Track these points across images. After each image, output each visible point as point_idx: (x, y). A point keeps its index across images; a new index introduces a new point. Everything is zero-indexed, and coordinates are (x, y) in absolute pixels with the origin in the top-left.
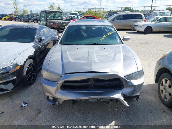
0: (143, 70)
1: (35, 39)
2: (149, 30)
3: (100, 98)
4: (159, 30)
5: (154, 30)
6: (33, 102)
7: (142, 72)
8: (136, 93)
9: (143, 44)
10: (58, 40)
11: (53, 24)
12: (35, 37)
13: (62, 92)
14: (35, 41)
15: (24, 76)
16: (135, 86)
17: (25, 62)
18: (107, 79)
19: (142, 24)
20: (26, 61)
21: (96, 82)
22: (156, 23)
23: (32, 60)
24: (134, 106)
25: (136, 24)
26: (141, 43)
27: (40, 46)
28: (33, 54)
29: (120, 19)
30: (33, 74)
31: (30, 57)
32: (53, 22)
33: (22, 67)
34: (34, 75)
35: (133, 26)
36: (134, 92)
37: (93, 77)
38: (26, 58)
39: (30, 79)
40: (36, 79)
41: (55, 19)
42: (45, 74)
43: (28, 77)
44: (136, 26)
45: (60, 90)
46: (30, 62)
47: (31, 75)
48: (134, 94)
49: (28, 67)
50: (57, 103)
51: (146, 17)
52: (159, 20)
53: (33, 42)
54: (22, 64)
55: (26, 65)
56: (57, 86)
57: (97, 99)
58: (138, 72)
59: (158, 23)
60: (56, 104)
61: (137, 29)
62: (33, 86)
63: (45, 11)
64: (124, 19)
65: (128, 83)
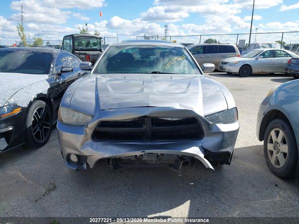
0: (236, 108)
1: (52, 70)
2: (246, 71)
3: (162, 154)
4: (263, 71)
5: (255, 71)
6: (41, 172)
7: (235, 112)
8: (226, 147)
9: (237, 90)
10: (91, 68)
11: (84, 56)
12: (52, 66)
13: (95, 144)
14: (51, 73)
15: (28, 127)
16: (223, 133)
17: (31, 103)
18: (175, 119)
19: (235, 61)
20: (33, 101)
21: (155, 126)
22: (257, 59)
23: (44, 103)
24: (223, 177)
25: (225, 61)
26: (234, 89)
27: (60, 81)
28: (46, 93)
29: (199, 53)
30: (44, 127)
31: (40, 97)
32: (85, 54)
33: (25, 111)
34: (46, 130)
35: (221, 65)
36: (222, 144)
37: (150, 114)
38: (33, 97)
39: (38, 136)
40: (49, 137)
41: (89, 48)
42: (64, 114)
43: (34, 131)
44: (226, 63)
45: (90, 141)
46: (39, 105)
47: (41, 128)
48: (222, 148)
49: (36, 114)
50: (85, 166)
51: (241, 51)
52: (261, 55)
53: (47, 74)
54: (25, 105)
55: (32, 108)
56: (86, 133)
57: (158, 156)
58: (228, 109)
59: (261, 59)
60: (83, 167)
61: (228, 68)
62: (43, 149)
63: (72, 36)
64: (204, 53)
65: (210, 127)
